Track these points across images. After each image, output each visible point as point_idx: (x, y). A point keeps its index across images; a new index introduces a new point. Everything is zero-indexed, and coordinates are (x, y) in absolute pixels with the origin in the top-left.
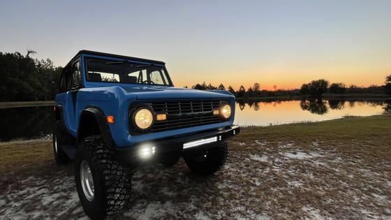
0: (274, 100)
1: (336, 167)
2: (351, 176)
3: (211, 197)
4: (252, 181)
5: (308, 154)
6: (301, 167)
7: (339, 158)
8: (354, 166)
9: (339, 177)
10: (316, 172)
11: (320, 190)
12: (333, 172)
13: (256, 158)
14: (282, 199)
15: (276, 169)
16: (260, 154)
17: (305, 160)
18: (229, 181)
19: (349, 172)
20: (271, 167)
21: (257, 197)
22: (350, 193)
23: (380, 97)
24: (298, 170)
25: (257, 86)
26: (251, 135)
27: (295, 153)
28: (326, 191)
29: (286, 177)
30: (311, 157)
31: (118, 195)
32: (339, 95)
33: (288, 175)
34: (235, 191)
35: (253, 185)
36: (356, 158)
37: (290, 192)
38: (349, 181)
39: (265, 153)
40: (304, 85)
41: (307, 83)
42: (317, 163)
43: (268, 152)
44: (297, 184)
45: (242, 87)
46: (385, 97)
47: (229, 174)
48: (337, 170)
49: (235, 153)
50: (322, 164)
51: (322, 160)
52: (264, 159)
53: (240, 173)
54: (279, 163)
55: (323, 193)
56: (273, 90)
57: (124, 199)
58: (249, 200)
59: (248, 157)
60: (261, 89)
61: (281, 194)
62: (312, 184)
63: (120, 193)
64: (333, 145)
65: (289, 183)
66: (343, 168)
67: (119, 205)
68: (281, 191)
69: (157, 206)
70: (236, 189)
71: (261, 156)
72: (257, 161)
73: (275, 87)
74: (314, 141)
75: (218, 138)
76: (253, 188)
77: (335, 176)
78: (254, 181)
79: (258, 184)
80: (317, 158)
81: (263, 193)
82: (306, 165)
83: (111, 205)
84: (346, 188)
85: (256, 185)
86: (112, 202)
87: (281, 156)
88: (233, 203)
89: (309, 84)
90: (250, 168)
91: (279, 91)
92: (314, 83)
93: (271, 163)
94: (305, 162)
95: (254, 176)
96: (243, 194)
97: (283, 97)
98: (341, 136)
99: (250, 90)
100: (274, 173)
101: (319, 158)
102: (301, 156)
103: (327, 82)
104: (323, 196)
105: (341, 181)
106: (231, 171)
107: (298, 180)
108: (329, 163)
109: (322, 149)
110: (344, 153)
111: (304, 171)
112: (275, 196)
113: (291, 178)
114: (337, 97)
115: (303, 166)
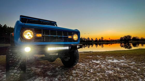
0: (109, 43)
1: (132, 66)
2: (139, 70)
3: (67, 76)
4: (89, 70)
5: (119, 60)
6: (114, 65)
7: (134, 62)
8: (141, 66)
9: (133, 70)
10: (121, 67)
11: (121, 75)
12: (130, 68)
13: (95, 61)
14: (101, 78)
15: (102, 66)
16: (97, 60)
17: (117, 63)
18: (79, 70)
19: (138, 68)
20: (100, 65)
21: (89, 77)
22: (138, 77)
24: (113, 66)
25: (102, 38)
26: (95, 54)
27: (113, 60)
28: (125, 75)
29: (106, 69)
30: (120, 62)
31: (16, 71)
33: (107, 68)
34: (80, 74)
35: (89, 72)
36: (143, 62)
37: (106, 76)
38: (137, 72)
39: (99, 60)
40: (121, 37)
42: (123, 64)
43: (101, 60)
44: (110, 72)
45: (96, 38)
47: (80, 67)
48: (132, 67)
49: (86, 60)
50: (125, 64)
51: (125, 63)
52: (98, 62)
53: (85, 67)
54: (104, 64)
55: (123, 77)
56: (109, 40)
57: (20, 73)
58: (85, 78)
59: (91, 61)
60: (104, 39)
61: (101, 76)
62: (118, 72)
63: (17, 70)
64: (131, 57)
65: (107, 71)
66: (135, 66)
67: (17, 76)
68: (102, 75)
69: (41, 78)
70: (80, 73)
71: (97, 61)
72: (95, 63)
73: (109, 38)
74: (123, 56)
75: (69, 48)
76: (88, 73)
77: (131, 69)
78: (90, 70)
79: (91, 71)
80: (123, 62)
81: (93, 75)
82: (117, 65)
83: (12, 75)
84: (136, 75)
85: (90, 72)
86: (12, 74)
87: (106, 61)
88: (76, 79)
89: (123, 37)
90: (90, 65)
91: (111, 40)
92: (125, 37)
93: (101, 63)
94: (116, 64)
95: (91, 68)
96: (83, 75)
97: (113, 42)
98: (135, 54)
99: (100, 40)
100: (100, 67)
101: (124, 62)
102: (115, 61)
103: (131, 36)
104: (123, 78)
105: (133, 72)
106: (81, 66)
107: (111, 70)
108: (128, 64)
109: (126, 59)
110: (136, 61)
111: (115, 67)
112: (98, 77)
113: (109, 69)
114: (136, 42)
115: (116, 65)
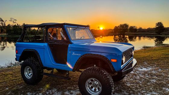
5: (147, 68)
23: (153, 35)
24: (150, 75)
29: (148, 79)
32: (134, 33)
37: (155, 84)
40: (116, 27)
41: (117, 26)
42: (154, 72)
44: (154, 81)
46: (155, 35)
48: (163, 74)
50: (156, 72)
54: (139, 73)
58: (144, 88)
61: (152, 85)
62: (159, 80)
79: (140, 82)
80: (152, 70)
89: (119, 26)
94: (149, 72)
100: (142, 78)
102: (145, 69)
103: (128, 25)
104: (166, 84)
105: (167, 78)
107: (153, 79)
108: (158, 72)
109: (150, 66)
110: (160, 67)
111: (152, 76)
113: (150, 79)
